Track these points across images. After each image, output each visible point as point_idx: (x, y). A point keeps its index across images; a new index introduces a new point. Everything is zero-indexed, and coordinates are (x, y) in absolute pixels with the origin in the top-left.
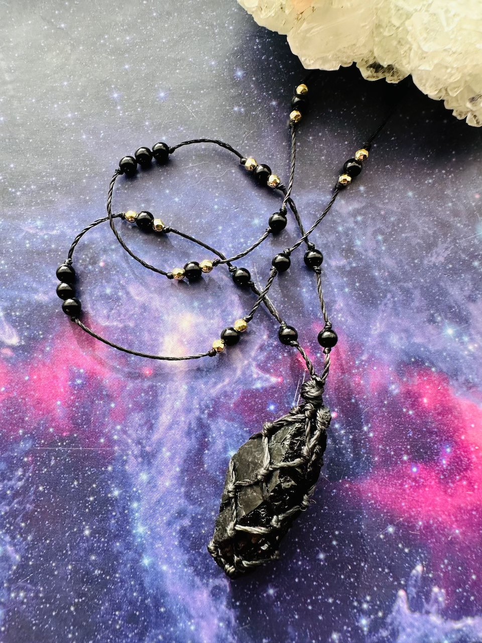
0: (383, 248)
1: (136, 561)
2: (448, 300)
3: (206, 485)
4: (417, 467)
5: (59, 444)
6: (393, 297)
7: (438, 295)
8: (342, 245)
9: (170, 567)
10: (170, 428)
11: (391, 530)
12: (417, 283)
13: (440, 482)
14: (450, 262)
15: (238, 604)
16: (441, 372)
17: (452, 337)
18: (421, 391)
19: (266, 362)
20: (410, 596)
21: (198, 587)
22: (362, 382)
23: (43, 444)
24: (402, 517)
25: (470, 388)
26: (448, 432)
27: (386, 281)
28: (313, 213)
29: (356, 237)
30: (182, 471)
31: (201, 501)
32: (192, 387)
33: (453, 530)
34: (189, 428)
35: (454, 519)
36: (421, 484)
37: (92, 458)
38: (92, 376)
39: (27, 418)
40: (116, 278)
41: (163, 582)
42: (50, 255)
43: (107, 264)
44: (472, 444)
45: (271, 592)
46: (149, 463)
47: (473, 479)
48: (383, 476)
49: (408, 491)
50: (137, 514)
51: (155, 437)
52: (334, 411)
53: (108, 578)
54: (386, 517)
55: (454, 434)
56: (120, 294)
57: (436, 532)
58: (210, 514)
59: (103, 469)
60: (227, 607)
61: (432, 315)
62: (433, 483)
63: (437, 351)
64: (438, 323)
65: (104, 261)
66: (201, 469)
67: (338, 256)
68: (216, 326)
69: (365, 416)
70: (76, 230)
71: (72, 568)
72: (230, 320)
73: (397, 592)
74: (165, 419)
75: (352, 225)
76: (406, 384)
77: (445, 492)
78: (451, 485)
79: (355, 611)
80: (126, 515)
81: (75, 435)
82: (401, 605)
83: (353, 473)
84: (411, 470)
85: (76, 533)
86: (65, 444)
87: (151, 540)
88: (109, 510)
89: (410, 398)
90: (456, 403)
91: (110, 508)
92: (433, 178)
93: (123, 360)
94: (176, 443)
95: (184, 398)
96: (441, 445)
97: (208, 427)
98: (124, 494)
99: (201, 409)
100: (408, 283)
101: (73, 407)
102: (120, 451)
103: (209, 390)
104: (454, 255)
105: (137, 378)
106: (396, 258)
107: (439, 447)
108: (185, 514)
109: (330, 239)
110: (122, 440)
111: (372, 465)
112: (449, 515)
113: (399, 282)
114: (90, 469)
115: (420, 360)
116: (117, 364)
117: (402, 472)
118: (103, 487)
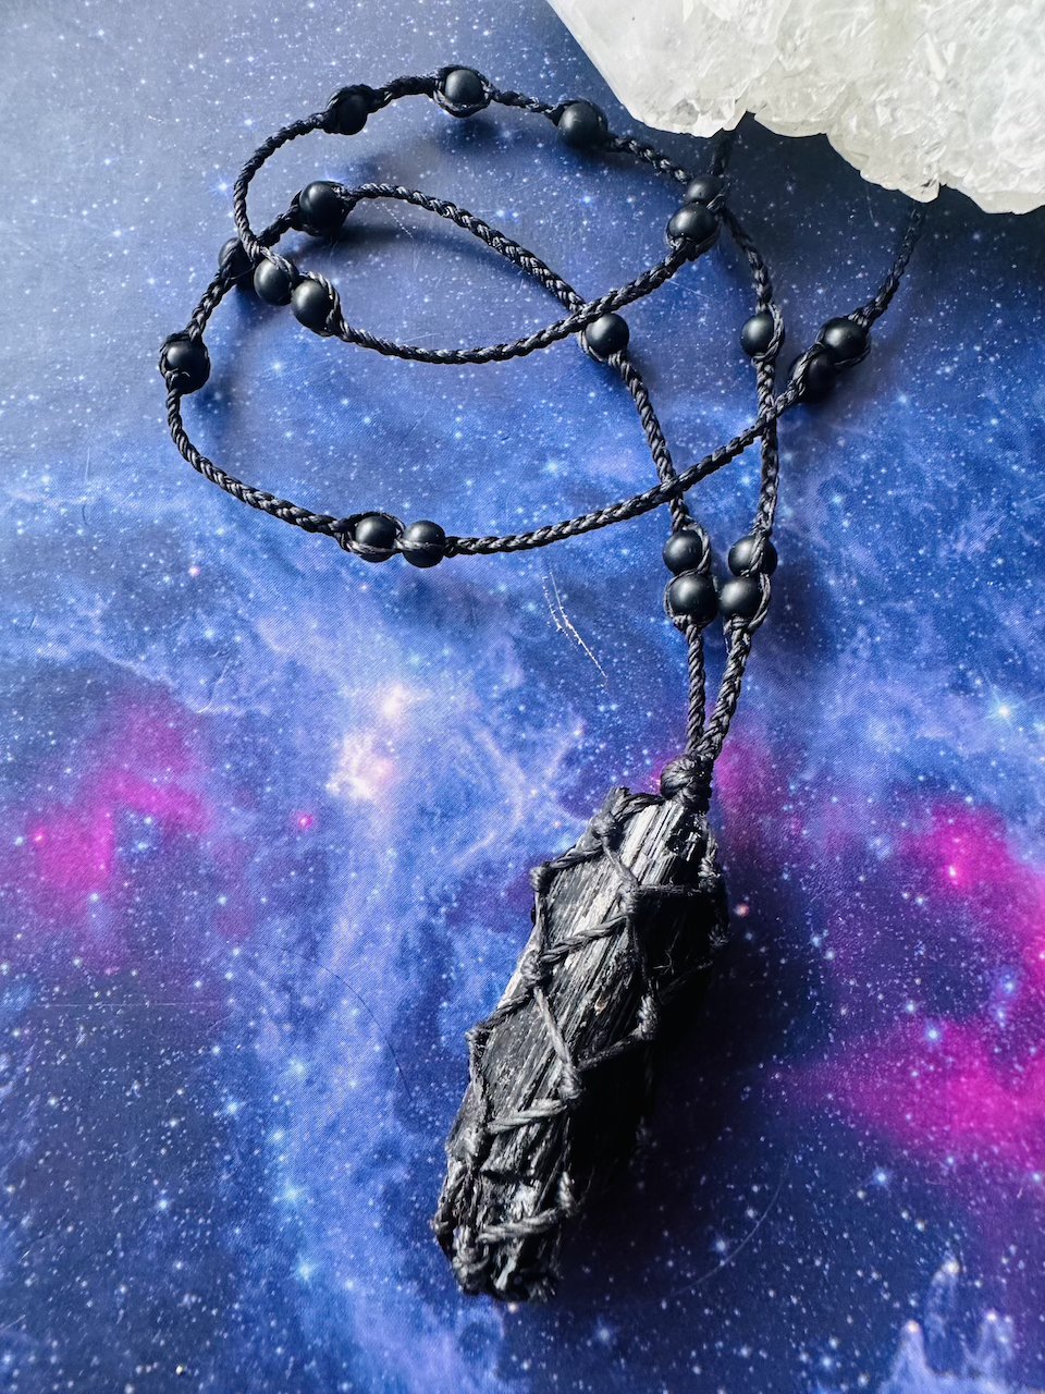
0: (846, 523)
1: (283, 1271)
2: (998, 640)
3: (444, 1085)
4: (939, 1028)
5: (96, 995)
6: (871, 634)
7: (973, 629)
9: (365, 1281)
10: (358, 949)
11: (882, 1178)
12: (924, 601)
13: (992, 1063)
14: (1000, 553)
15: (525, 1366)
16: (987, 804)
17: (1010, 725)
18: (943, 850)
19: (580, 791)
20: (932, 1335)
21: (430, 1330)
22: (805, 832)
23: (59, 995)
24: (907, 1148)
26: (1008, 943)
27: (854, 597)
29: (782, 500)
30: (391, 1052)
31: (434, 1121)
32: (408, 855)
33: (1026, 1175)
34: (403, 950)
35: (1028, 1149)
36: (948, 1067)
37: (174, 1026)
38: (173, 833)
39: (19, 936)
40: (227, 602)
41: (346, 1318)
42: (73, 553)
43: (205, 571)
45: (604, 1334)
46: (310, 1035)
48: (860, 1052)
49: (919, 1087)
50: (281, 1158)
51: (322, 974)
52: (742, 902)
53: (214, 1312)
54: (869, 1148)
55: (1021, 949)
56: (238, 639)
57: (988, 1181)
59: (200, 1051)
60: (499, 1375)
61: (962, 675)
62: (977, 1063)
63: (978, 757)
64: (976, 692)
65: (199, 564)
66: (434, 1047)
68: (462, 707)
69: (814, 913)
70: (132, 494)
71: (130, 1290)
72: (495, 696)
73: (900, 1326)
74: (345, 929)
76: (908, 835)
77: (1006, 1086)
78: (1017, 1066)
79: (804, 1374)
80: (256, 1161)
81: (134, 973)
82: (910, 1358)
83: (790, 1046)
84: (923, 1032)
85: (136, 1207)
86: (109, 994)
87: (315, 1220)
88: (216, 1150)
89: (918, 866)
90: (1024, 875)
91: (218, 1145)
92: (954, 363)
93: (246, 794)
94: (375, 985)
95: (389, 878)
96: (992, 974)
97: (448, 947)
98: (251, 1109)
99: (430, 905)
100: (905, 601)
101: (129, 906)
102: (239, 1009)
103: (448, 859)
104: (1006, 536)
105: (278, 834)
106: (875, 546)
107: (988, 979)
108: (397, 1156)
109: (722, 505)
110: (245, 983)
111: (834, 1026)
112: (1017, 1139)
113: (885, 599)
114: (171, 1051)
115: (937, 778)
116: (230, 803)
117: (903, 1040)
118: (200, 1096)
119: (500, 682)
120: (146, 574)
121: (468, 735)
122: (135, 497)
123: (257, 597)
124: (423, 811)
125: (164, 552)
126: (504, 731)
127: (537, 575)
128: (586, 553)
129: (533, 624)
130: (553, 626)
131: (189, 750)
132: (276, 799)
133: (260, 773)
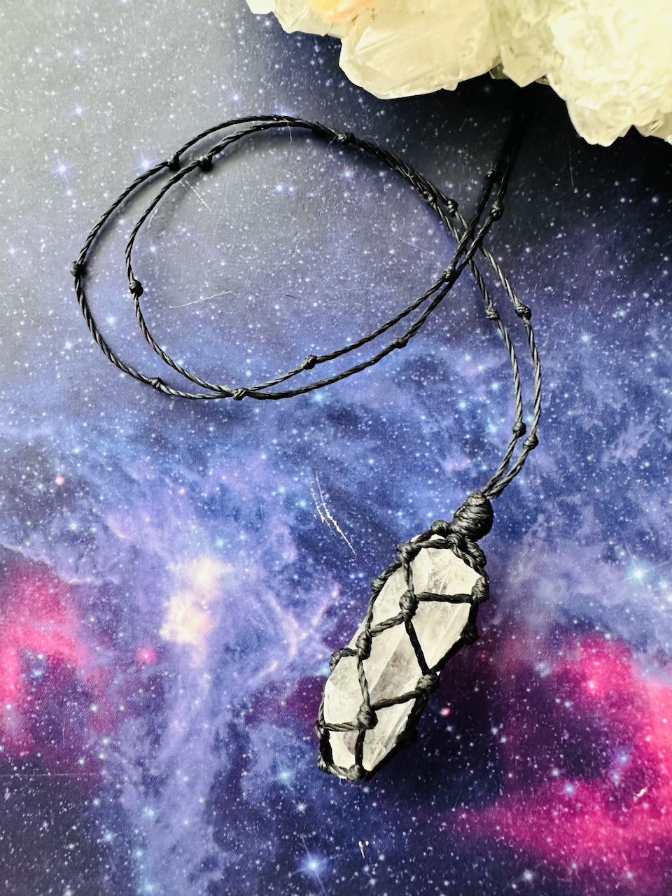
2: (640, 523)
3: (246, 823)
4: (575, 785)
5: (15, 768)
6: (547, 521)
7: (622, 515)
8: (465, 432)
10: (187, 740)
11: (528, 876)
12: (588, 495)
13: (607, 807)
14: (647, 458)
16: (620, 640)
17: (642, 583)
18: (586, 671)
19: (336, 634)
22: (491, 660)
24: (547, 859)
25: (665, 663)
26: (625, 732)
27: (537, 493)
28: (417, 378)
29: (489, 420)
30: (208, 804)
31: (238, 845)
32: (218, 677)
33: (623, 874)
34: (217, 739)
35: (626, 859)
36: (578, 810)
37: (67, 788)
38: (58, 664)
40: (84, 503)
43: (68, 481)
44: (662, 749)
46: (157, 793)
47: (660, 800)
48: (520, 801)
49: (557, 822)
50: (142, 867)
51: (164, 755)
52: (446, 707)
54: (521, 859)
55: (634, 736)
56: (94, 530)
57: (597, 878)
58: (253, 863)
59: (86, 803)
61: (611, 549)
62: (597, 807)
63: (617, 606)
64: (620, 561)
65: (63, 476)
66: (238, 800)
67: (457, 454)
68: (254, 577)
69: (495, 713)
70: (11, 423)
72: (277, 568)
74: (177, 726)
75: (483, 399)
76: (563, 660)
77: (615, 820)
78: (624, 810)
80: (127, 868)
81: (39, 755)
83: (473, 797)
84: (562, 788)
86: (23, 768)
89: (568, 682)
90: (641, 687)
91: (100, 860)
92: (627, 308)
93: (106, 639)
94: (198, 762)
95: (206, 692)
96: (613, 752)
97: (246, 738)
98: (121, 838)
99: (234, 711)
100: (574, 495)
101: (32, 712)
102: (110, 777)
103: (246, 680)
104: (653, 445)
105: (129, 665)
106: (555, 455)
107: (610, 754)
108: (216, 865)
109: (444, 424)
110: (113, 761)
111: (503, 785)
112: (620, 854)
113: (559, 495)
114: (67, 803)
115: (587, 621)
116: (96, 644)
117: (549, 793)
118: (88, 830)
119: (280, 559)
120: (25, 484)
121: (258, 595)
122: (14, 425)
123: (105, 499)
124: (228, 649)
125: (37, 466)
126: (284, 593)
127: (306, 481)
128: (342, 463)
129: (304, 516)
130: (319, 517)
131: (65, 608)
132: (126, 642)
133: (115, 624)
